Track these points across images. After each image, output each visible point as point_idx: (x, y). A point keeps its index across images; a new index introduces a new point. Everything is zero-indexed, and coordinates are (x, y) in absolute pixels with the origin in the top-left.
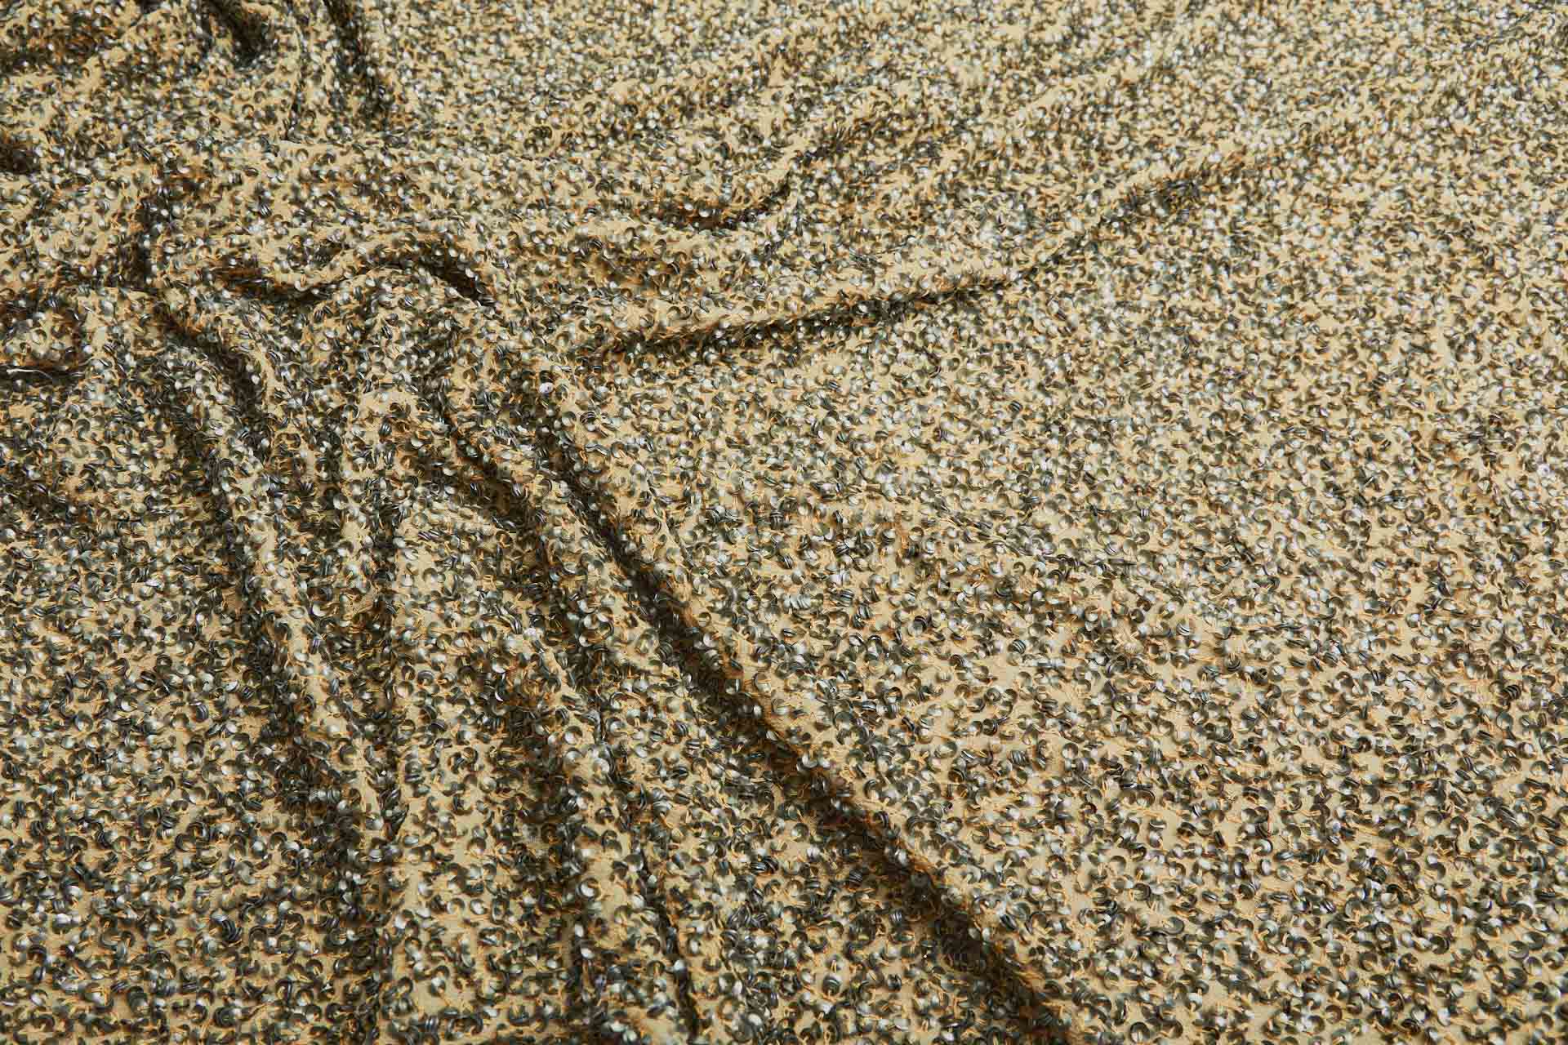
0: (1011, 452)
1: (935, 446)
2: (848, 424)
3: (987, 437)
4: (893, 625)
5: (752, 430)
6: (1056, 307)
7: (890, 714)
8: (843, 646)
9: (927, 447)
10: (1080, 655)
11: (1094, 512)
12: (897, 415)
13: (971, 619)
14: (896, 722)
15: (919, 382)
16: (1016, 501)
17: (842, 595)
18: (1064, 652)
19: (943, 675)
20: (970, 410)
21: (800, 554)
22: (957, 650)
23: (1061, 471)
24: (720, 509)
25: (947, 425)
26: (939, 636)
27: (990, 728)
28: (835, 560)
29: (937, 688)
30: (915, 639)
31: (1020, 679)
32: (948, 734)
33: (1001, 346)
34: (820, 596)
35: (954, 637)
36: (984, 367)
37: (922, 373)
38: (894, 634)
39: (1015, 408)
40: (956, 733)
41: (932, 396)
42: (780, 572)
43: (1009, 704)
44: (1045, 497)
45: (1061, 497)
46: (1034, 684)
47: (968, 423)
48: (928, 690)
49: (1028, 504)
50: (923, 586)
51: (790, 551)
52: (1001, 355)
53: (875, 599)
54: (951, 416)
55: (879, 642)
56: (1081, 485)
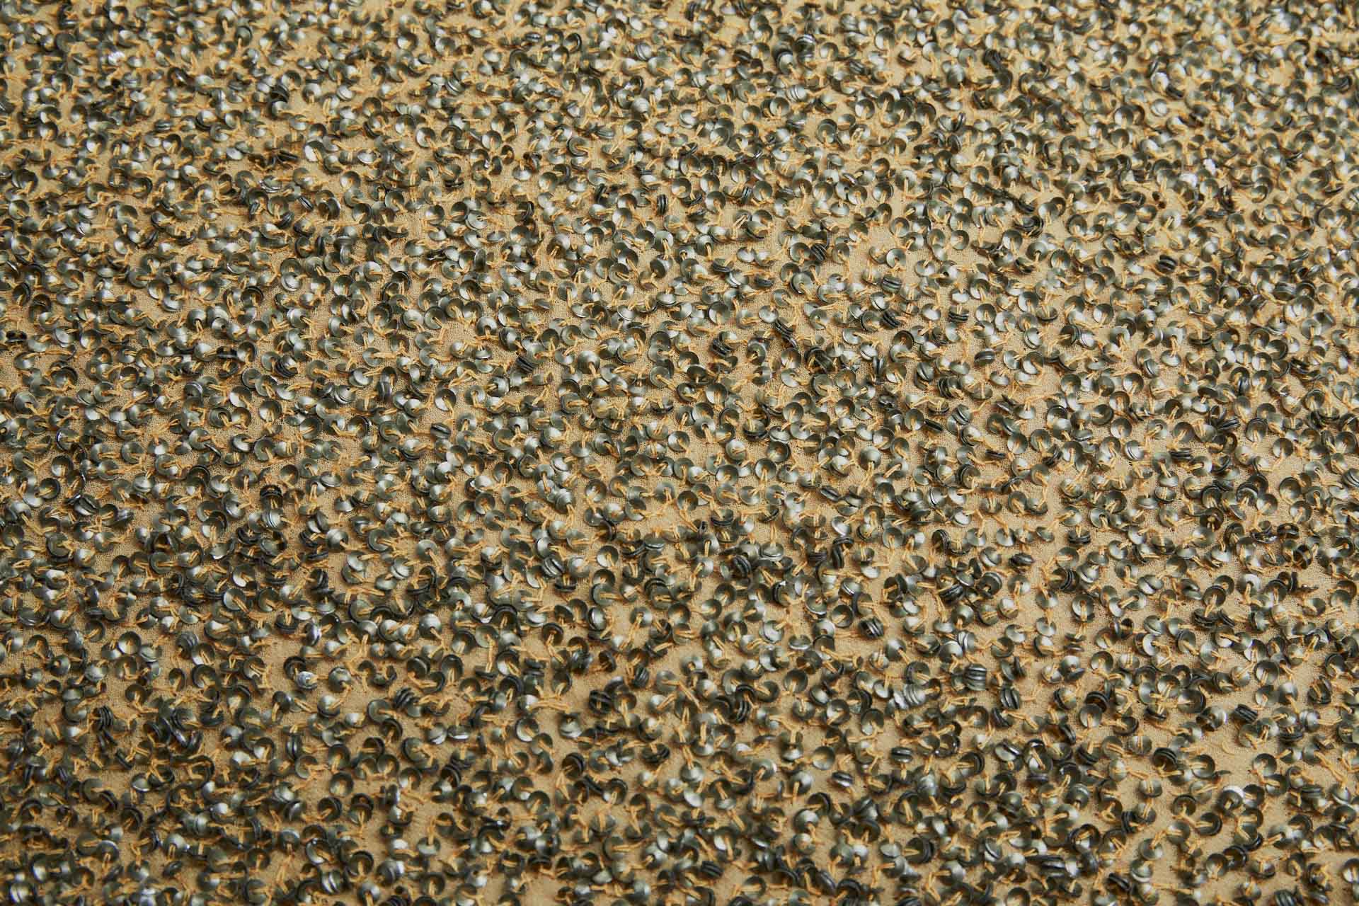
0: (1181, 346)
1: (1069, 358)
2: (930, 348)
3: (1138, 325)
4: (1056, 716)
5: (782, 393)
6: (1163, 81)
7: (1086, 871)
8: (991, 768)
9: (1056, 362)
10: (1336, 700)
11: (1317, 419)
12: (1000, 318)
13: (1170, 679)
14: (1098, 882)
15: (1015, 251)
16: (1204, 429)
17: (967, 675)
18: (1311, 699)
19: (1148, 784)
20: (1102, 283)
21: (893, 608)
22: (1159, 737)
23: (1257, 364)
24: (752, 551)
25: (1080, 317)
26: (1128, 718)
27: (1236, 857)
28: (945, 613)
29: (1146, 809)
30: (1093, 733)
31: (1261, 768)
32: (1176, 884)
33: (1111, 162)
34: (934, 683)
35: (1150, 716)
36: (1103, 206)
37: (1016, 233)
38: (1060, 732)
39: (1165, 265)
40: (1187, 879)
41: (1042, 268)
42: (864, 649)
43: (1254, 811)
44: (1245, 414)
45: (1268, 407)
46: (1282, 767)
47: (1107, 309)
48: (1135, 816)
49: (1223, 430)
50: (1088, 631)
51: (875, 608)
52: (1117, 178)
53: (1018, 674)
54: (1080, 302)
55: (1041, 749)
56: (1291, 381)
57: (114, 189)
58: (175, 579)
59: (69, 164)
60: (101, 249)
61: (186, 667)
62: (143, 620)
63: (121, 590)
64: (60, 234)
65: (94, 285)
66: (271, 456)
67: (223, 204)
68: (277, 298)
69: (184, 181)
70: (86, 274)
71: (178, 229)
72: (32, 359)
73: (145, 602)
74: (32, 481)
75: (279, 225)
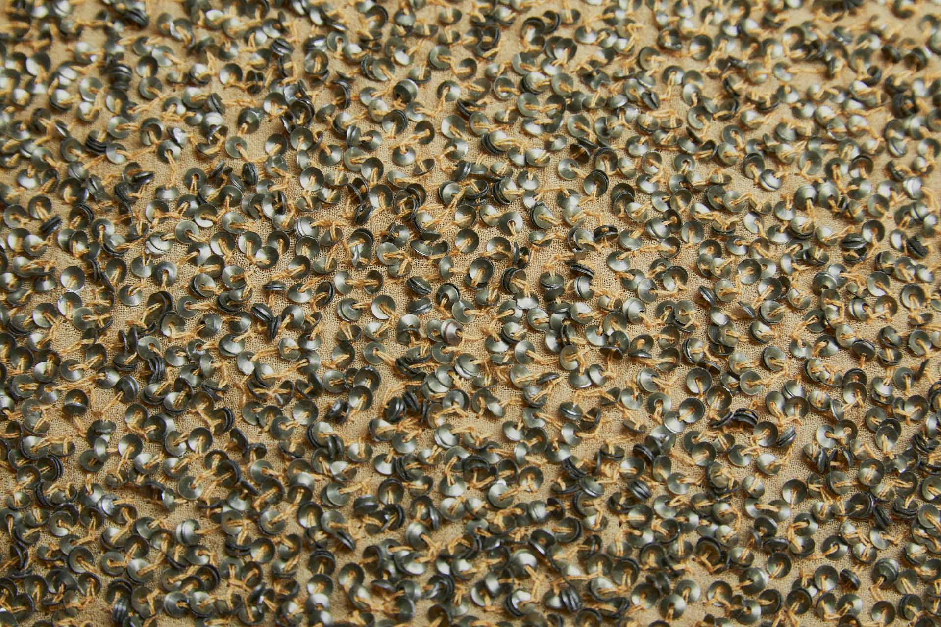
57: (670, 52)
58: (855, 499)
59: (603, 25)
60: (673, 124)
61: (892, 598)
62: (832, 550)
63: (799, 518)
64: (622, 109)
65: (676, 167)
66: (927, 348)
67: (795, 61)
68: (889, 167)
69: (744, 38)
70: (663, 154)
71: (757, 93)
72: (627, 260)
73: (829, 529)
74: (668, 405)
75: (869, 83)
